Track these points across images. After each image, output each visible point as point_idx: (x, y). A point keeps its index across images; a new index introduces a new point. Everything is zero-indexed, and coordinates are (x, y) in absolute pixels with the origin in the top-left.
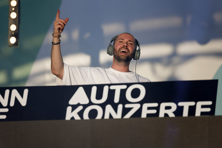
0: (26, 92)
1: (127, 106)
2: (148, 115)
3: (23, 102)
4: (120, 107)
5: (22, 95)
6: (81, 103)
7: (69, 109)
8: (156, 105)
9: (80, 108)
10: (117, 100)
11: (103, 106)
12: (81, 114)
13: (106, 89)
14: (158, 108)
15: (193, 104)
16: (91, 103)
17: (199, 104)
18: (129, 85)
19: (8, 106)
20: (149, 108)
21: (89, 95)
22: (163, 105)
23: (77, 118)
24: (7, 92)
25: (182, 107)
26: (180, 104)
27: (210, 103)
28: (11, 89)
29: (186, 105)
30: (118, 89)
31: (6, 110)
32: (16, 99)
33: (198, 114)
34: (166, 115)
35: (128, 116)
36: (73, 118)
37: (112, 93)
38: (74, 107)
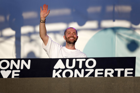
0: (29, 61)
1: (86, 70)
2: (98, 75)
3: (28, 67)
5: (27, 63)
6: (61, 68)
8: (102, 70)
10: (80, 67)
11: (73, 70)
12: (61, 74)
14: (104, 72)
16: (66, 68)
17: (126, 70)
18: (87, 59)
19: (20, 69)
20: (99, 72)
21: (65, 64)
22: (106, 70)
23: (59, 76)
24: (19, 61)
25: (117, 71)
27: (132, 69)
28: (21, 60)
29: (119, 70)
31: (19, 71)
32: (24, 65)
33: (126, 75)
34: (108, 76)
35: (87, 76)
36: (56, 76)
37: (77, 63)
38: (57, 70)
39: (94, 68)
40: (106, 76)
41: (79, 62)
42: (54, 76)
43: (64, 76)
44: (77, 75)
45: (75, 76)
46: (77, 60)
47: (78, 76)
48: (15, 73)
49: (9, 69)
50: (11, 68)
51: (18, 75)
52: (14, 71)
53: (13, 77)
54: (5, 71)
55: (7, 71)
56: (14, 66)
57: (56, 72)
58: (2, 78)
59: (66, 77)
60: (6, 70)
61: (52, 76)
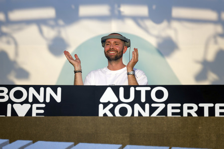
0: (59, 90)
1: (153, 105)
2: (173, 114)
3: (58, 98)
4: (147, 106)
5: (56, 93)
6: (111, 101)
7: (101, 106)
8: (179, 105)
9: (111, 106)
10: (143, 99)
12: (112, 111)
13: (132, 90)
14: (181, 108)
15: (212, 105)
16: (120, 102)
17: (217, 106)
18: (153, 87)
19: (45, 102)
20: (173, 108)
21: (118, 95)
22: (186, 106)
24: (42, 89)
25: (203, 108)
26: (201, 105)
28: (45, 87)
29: (206, 106)
30: (143, 91)
31: (43, 105)
32: (51, 96)
33: (217, 115)
34: (189, 114)
35: (155, 114)
36: (105, 115)
37: (138, 94)
38: (105, 105)
39: (166, 103)
40: (185, 114)
41: (140, 91)
42: (101, 114)
43: (117, 114)
44: (139, 112)
45: (136, 115)
46: (138, 89)
47: (140, 114)
48: (38, 108)
49: (26, 101)
50: (31, 100)
51: (42, 111)
52: (35, 106)
53: (34, 115)
54: (20, 105)
55: (24, 105)
56: (34, 96)
57: (104, 108)
58: (16, 117)
59: (120, 116)
60: (22, 103)
61: (98, 115)
